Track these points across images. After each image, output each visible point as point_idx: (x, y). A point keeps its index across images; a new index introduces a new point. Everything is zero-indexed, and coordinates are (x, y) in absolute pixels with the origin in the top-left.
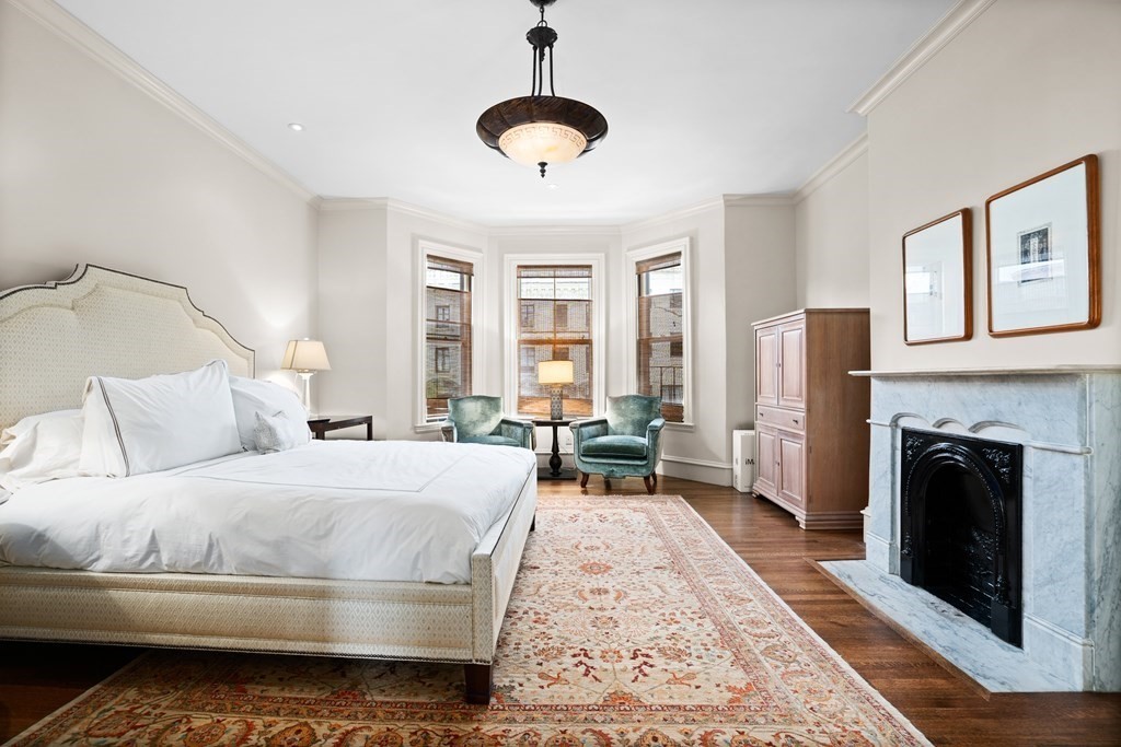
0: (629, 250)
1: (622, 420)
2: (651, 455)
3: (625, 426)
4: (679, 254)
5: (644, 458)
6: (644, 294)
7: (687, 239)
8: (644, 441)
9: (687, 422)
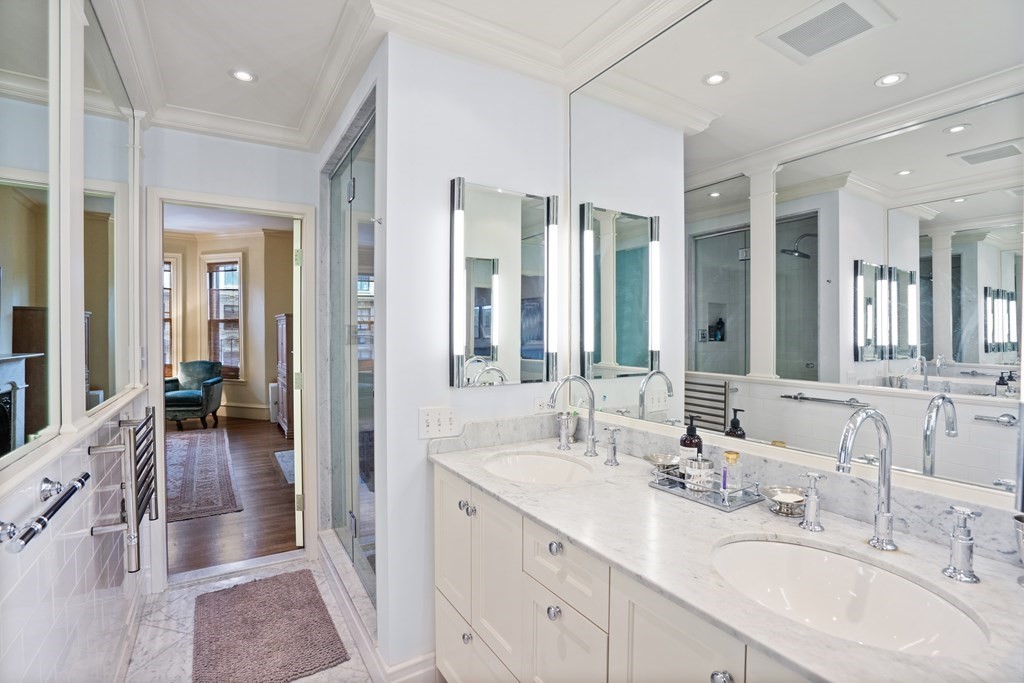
0: (203, 253)
1: (189, 379)
2: (205, 403)
3: (191, 383)
4: (236, 262)
5: (200, 405)
6: (214, 287)
7: (241, 254)
8: (200, 393)
9: (241, 379)
